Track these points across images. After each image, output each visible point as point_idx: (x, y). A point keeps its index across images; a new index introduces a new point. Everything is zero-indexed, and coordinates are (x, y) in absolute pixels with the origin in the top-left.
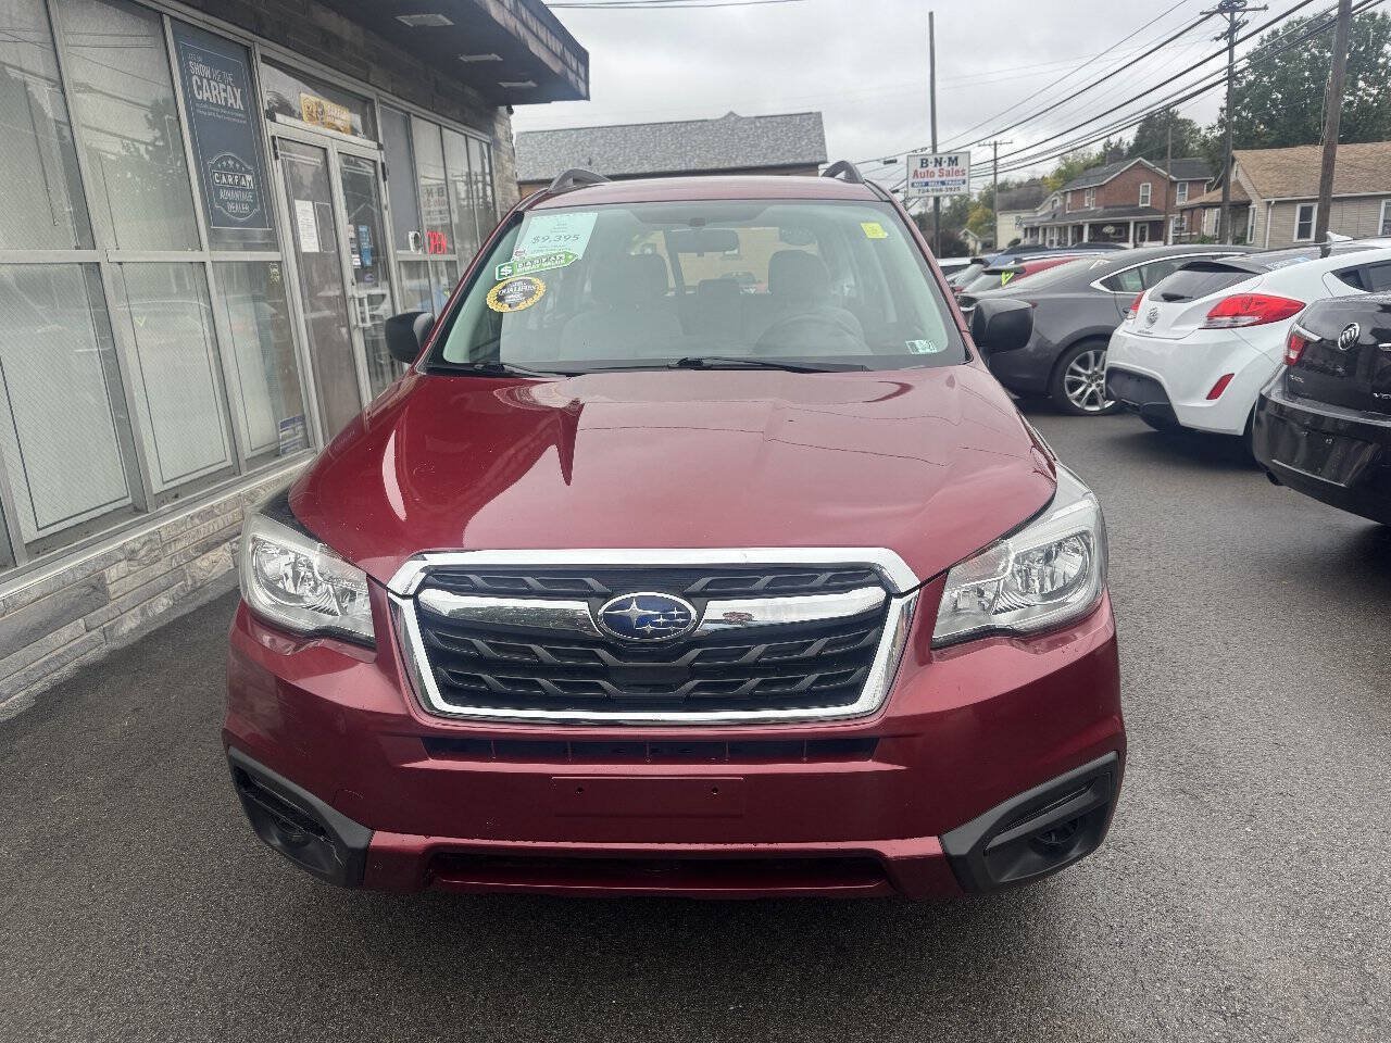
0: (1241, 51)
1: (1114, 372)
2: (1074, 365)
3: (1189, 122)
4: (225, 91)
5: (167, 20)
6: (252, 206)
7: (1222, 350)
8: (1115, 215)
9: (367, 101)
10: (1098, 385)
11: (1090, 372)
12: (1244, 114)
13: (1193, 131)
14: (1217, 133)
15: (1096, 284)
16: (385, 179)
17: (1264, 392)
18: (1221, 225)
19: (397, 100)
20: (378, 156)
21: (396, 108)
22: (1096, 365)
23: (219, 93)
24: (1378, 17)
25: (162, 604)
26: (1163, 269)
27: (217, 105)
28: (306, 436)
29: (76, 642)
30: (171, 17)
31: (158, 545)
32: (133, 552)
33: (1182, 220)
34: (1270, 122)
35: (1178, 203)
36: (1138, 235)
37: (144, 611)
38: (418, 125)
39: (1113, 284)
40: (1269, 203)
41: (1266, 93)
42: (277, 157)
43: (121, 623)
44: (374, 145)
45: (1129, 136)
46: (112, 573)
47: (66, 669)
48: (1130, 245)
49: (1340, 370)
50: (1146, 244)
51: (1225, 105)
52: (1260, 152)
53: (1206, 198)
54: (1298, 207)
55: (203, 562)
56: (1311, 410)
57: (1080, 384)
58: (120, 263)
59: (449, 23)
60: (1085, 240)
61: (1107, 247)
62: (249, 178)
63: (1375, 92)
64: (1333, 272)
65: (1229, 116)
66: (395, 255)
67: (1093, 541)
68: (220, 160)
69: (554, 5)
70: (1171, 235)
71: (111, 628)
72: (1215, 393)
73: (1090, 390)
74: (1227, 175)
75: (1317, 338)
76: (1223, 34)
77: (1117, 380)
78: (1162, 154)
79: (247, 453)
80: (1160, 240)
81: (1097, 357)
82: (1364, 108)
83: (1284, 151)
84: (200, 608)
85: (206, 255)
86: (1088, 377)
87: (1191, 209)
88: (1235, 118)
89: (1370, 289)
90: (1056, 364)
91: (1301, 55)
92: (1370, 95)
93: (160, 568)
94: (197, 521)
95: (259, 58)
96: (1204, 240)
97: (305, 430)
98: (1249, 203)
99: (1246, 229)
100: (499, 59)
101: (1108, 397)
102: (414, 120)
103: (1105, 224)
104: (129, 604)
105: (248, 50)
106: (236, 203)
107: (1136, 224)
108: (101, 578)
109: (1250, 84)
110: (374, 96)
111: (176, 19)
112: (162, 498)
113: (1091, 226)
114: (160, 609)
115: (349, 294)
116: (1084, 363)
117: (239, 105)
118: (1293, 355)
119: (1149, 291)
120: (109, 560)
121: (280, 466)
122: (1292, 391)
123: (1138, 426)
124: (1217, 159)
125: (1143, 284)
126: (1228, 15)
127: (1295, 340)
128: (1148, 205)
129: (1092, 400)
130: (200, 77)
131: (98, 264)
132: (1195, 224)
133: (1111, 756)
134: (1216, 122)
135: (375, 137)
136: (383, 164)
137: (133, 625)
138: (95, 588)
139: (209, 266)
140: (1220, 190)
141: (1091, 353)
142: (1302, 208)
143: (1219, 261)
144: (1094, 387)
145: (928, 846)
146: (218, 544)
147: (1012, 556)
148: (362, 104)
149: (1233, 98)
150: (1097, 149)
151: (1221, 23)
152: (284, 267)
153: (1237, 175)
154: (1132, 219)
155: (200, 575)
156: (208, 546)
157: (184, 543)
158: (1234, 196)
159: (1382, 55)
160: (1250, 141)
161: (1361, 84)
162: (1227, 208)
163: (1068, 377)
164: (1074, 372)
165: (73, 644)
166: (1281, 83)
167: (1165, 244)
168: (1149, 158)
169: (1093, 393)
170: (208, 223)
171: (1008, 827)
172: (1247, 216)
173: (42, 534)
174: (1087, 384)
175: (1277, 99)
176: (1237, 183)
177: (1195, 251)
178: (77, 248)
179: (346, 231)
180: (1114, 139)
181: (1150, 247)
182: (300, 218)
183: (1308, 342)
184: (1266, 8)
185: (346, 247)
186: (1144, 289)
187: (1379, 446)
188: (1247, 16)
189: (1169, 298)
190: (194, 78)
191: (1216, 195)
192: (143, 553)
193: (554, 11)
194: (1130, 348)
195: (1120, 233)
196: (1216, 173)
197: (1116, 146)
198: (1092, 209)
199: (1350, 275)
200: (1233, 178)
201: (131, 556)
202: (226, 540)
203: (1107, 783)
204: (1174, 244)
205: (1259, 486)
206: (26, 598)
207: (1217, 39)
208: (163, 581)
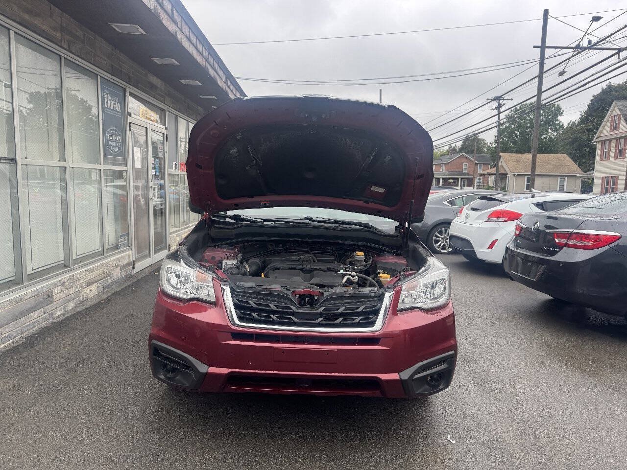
0: (502, 116)
1: (452, 237)
2: (437, 233)
3: (484, 140)
4: (115, 104)
5: (99, 77)
6: (119, 149)
7: (494, 230)
8: (454, 175)
9: (163, 110)
10: (446, 242)
11: (443, 237)
12: (504, 139)
13: (485, 144)
14: (494, 145)
15: (446, 203)
16: (167, 141)
17: (507, 246)
18: (496, 181)
19: (174, 110)
20: (165, 132)
21: (172, 113)
22: (445, 234)
23: (114, 105)
24: (556, 106)
25: (71, 306)
26: (472, 198)
27: (112, 109)
28: (128, 242)
29: (40, 318)
30: (101, 76)
31: (72, 280)
32: (64, 283)
33: (480, 179)
34: (515, 143)
35: (479, 172)
36: (462, 184)
37: (65, 307)
38: (180, 119)
39: (452, 203)
40: (515, 175)
41: (513, 131)
42: (130, 130)
43: (56, 311)
44: (164, 127)
45: (459, 144)
46: (56, 291)
47: (35, 329)
48: (459, 188)
49: (534, 239)
50: (466, 188)
51: (496, 134)
52: (511, 154)
53: (489, 171)
54: (526, 177)
55: (87, 290)
56: (523, 252)
57: (439, 241)
58: (73, 168)
59: (200, 84)
60: (441, 185)
61: (450, 188)
62: (120, 138)
63: (555, 134)
64: (534, 204)
65: (498, 139)
66: (167, 171)
67: (447, 282)
68: (110, 131)
69: (238, 78)
70: (476, 185)
71: (52, 313)
72: (491, 247)
73: (443, 244)
74: (498, 163)
75: (525, 227)
76: (495, 108)
77: (453, 240)
78: (472, 152)
79: (107, 246)
80: (471, 186)
81: (446, 231)
82: (551, 140)
83: (520, 155)
84: (87, 308)
85: (102, 167)
86: (442, 238)
87: (484, 175)
88: (501, 140)
89: (546, 210)
90: (430, 232)
91: (526, 118)
92: (554, 135)
93: (72, 291)
94: (87, 273)
95: (128, 95)
96: (489, 188)
97: (128, 239)
98: (507, 174)
99: (506, 184)
100: (216, 98)
101: (450, 247)
102: (179, 118)
103: (449, 179)
104: (60, 304)
105: (124, 89)
106: (115, 147)
107: (461, 179)
108: (52, 292)
109: (507, 127)
110: (166, 109)
111: (103, 77)
112: (76, 261)
113: (443, 179)
114: (70, 308)
115: (150, 185)
116: (440, 233)
117: (119, 110)
118: (517, 233)
119: (466, 206)
120: (55, 285)
121: (119, 253)
122: (518, 246)
123: (462, 259)
124: (494, 157)
125: (464, 203)
126: (497, 101)
127: (519, 228)
128: (467, 172)
129: (444, 248)
130: (107, 99)
131: (65, 167)
132: (486, 181)
133: (453, 352)
134: (494, 141)
135: (165, 125)
136: (167, 135)
137: (60, 314)
138: (49, 296)
139: (102, 170)
140: (495, 168)
141: (443, 229)
142: (528, 178)
143: (492, 197)
144: (444, 242)
145: (394, 376)
146: (93, 283)
147: (421, 285)
148: (162, 112)
149: (500, 133)
150: (446, 148)
151: (495, 104)
152: (128, 173)
153: (502, 163)
154: (460, 177)
155: (85, 295)
156: (89, 284)
157: (81, 281)
158: (501, 171)
159: (557, 120)
160: (507, 150)
161: (550, 131)
162: (498, 176)
163: (434, 238)
164: (436, 236)
165: (38, 319)
166: (519, 128)
167: (474, 189)
168: (467, 153)
169: (444, 245)
170: (104, 155)
171: (419, 373)
172: (506, 179)
173: (33, 272)
174: (442, 241)
175: (517, 134)
176: (502, 166)
177: (485, 192)
178: (59, 161)
179: (151, 160)
180: (453, 145)
181: (467, 189)
182: (135, 154)
183: (522, 228)
184: (512, 99)
185: (151, 166)
186: (464, 205)
187: (546, 266)
188: (505, 102)
189: (474, 209)
190: (106, 99)
191: (494, 170)
192: (67, 284)
193: (237, 80)
194: (458, 228)
195: (454, 182)
196: (494, 161)
197: (454, 148)
198: (443, 172)
199: (540, 205)
200: (500, 164)
201: (63, 284)
202: (96, 282)
203: (451, 361)
204: (477, 189)
205: (507, 283)
206: (26, 297)
207: (493, 109)
208: (72, 296)
